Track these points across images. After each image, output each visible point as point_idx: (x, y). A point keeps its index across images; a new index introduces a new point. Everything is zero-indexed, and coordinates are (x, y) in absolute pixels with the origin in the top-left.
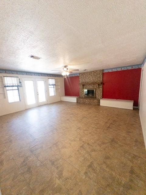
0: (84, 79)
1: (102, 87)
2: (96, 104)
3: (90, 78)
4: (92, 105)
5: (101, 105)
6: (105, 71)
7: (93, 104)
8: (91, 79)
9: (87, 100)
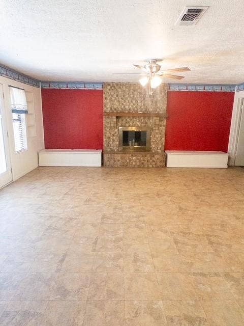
0: (119, 101)
1: (165, 124)
2: (159, 164)
3: (137, 101)
4: (148, 168)
5: (169, 165)
6: (173, 89)
7: (151, 166)
8: (140, 104)
9: (134, 158)
